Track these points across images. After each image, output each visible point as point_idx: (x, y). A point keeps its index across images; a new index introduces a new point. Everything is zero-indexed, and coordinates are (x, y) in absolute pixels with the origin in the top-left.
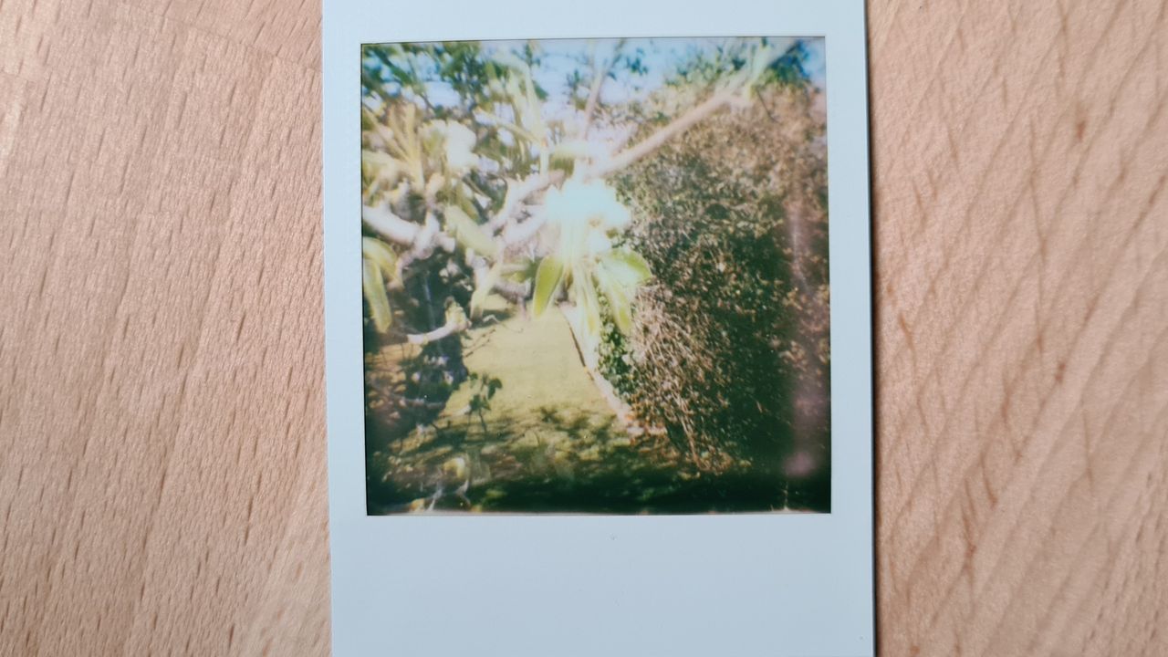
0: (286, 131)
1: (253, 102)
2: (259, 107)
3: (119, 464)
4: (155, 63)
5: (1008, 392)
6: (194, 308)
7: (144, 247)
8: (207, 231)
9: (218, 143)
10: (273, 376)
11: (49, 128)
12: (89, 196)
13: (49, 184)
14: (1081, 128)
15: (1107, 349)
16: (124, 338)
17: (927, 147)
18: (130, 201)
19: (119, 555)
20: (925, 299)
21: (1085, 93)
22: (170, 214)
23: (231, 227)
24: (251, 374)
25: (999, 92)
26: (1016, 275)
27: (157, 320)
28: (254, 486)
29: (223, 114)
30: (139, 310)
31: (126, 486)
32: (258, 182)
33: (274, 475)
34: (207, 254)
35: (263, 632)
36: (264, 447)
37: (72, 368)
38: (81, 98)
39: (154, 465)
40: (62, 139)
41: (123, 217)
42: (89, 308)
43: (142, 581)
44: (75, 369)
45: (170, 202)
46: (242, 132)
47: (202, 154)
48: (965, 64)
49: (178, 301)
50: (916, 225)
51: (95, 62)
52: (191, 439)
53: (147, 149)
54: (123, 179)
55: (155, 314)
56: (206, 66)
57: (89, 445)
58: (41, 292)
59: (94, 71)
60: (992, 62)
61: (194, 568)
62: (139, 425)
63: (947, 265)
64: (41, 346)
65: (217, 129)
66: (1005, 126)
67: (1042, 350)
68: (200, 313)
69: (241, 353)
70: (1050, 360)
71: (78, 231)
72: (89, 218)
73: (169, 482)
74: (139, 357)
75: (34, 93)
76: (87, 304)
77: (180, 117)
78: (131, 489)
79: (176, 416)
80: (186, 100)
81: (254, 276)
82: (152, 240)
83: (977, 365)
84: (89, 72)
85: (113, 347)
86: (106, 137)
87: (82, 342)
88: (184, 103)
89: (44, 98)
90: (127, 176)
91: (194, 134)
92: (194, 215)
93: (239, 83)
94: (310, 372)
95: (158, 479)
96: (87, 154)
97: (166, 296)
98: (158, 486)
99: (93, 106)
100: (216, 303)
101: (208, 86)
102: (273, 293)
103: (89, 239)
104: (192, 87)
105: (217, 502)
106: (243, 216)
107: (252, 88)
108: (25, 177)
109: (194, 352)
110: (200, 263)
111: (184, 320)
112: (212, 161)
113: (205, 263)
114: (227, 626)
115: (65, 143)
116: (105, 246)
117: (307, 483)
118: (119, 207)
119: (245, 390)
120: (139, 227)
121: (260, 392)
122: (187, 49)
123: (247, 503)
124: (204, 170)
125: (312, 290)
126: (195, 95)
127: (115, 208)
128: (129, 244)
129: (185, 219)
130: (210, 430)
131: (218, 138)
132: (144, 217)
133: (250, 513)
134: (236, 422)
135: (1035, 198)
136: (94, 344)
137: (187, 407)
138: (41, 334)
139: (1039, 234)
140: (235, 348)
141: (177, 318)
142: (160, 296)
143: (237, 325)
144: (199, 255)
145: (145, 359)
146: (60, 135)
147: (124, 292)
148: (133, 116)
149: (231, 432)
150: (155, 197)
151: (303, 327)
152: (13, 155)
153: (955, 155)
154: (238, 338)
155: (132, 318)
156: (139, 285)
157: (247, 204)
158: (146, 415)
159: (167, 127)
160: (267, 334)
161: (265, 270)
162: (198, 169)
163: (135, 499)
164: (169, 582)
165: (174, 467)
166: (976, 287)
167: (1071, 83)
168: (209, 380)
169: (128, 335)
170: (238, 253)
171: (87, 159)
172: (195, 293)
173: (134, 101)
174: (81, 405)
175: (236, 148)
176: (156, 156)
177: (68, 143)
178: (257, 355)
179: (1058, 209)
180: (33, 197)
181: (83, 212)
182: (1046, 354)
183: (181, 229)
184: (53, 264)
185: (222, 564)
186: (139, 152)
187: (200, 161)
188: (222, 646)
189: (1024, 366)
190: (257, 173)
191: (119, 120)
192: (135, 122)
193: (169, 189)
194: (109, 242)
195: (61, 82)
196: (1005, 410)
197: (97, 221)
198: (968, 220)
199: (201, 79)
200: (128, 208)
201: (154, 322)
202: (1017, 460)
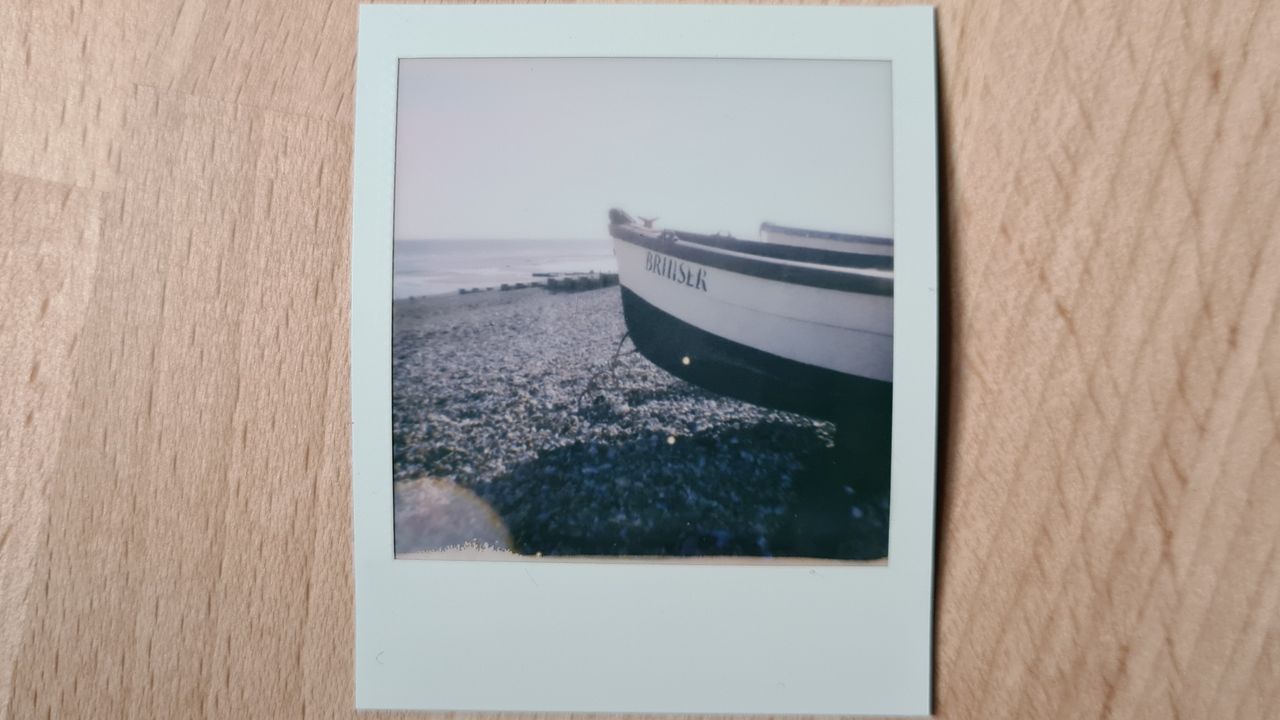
3: (259, 581)
4: (234, 153)
5: (1182, 364)
7: (251, 348)
8: (315, 321)
9: (313, 228)
11: (133, 238)
13: (142, 297)
14: (1216, 78)
17: (1059, 122)
18: (229, 302)
19: (273, 676)
20: (1081, 281)
21: (1215, 42)
22: (274, 309)
25: (1124, 54)
27: (277, 423)
29: (314, 196)
31: (270, 602)
34: (318, 347)
37: (194, 487)
38: (162, 201)
39: (295, 576)
40: (148, 247)
44: (198, 487)
45: (271, 297)
49: (295, 399)
50: (1060, 205)
51: (170, 162)
53: (240, 245)
54: (219, 280)
55: (274, 417)
56: (289, 149)
57: (224, 565)
58: (149, 413)
62: (274, 536)
63: (1098, 242)
64: (158, 468)
65: (310, 214)
66: (1137, 88)
71: (178, 341)
72: (188, 328)
74: (263, 464)
75: (111, 204)
77: (269, 205)
78: (276, 605)
79: (312, 521)
82: (259, 340)
83: (1145, 342)
84: (166, 172)
85: (234, 459)
87: (201, 458)
88: (271, 192)
89: (123, 207)
90: (223, 276)
91: (286, 222)
92: (299, 306)
95: (302, 590)
97: (281, 396)
98: (304, 597)
99: (175, 209)
101: (293, 170)
103: (192, 349)
108: (115, 294)
109: (321, 451)
110: (312, 356)
111: (304, 418)
112: (310, 249)
113: (317, 356)
115: (152, 251)
116: (210, 353)
118: (218, 311)
120: (243, 327)
122: (266, 134)
124: (302, 258)
126: (282, 181)
127: (215, 313)
128: (235, 347)
131: (312, 223)
132: (247, 317)
135: (1179, 158)
136: (214, 458)
138: (156, 455)
139: (1190, 195)
141: (297, 418)
142: (276, 396)
144: (310, 349)
146: (145, 245)
148: (219, 212)
150: (255, 294)
152: (99, 272)
153: (1089, 127)
156: (252, 389)
159: (257, 219)
162: (296, 258)
163: (282, 615)
165: (318, 574)
166: (1132, 261)
167: (1198, 34)
169: (248, 443)
171: (177, 265)
172: (312, 389)
173: (217, 197)
174: (210, 525)
180: (126, 314)
182: (1216, 320)
183: (287, 324)
184: (158, 381)
186: (231, 249)
189: (1194, 337)
191: (205, 219)
192: (223, 219)
193: (268, 284)
194: (214, 348)
195: (138, 189)
196: (1181, 385)
197: (197, 328)
198: (1113, 193)
200: (229, 309)
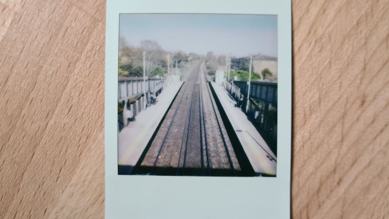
0: (98, 47)
1: (90, 35)
2: (91, 37)
6: (56, 100)
10: (77, 128)
12: (28, 55)
15: (356, 177)
16: (30, 105)
23: (74, 75)
24: (70, 126)
26: (332, 147)
28: (63, 164)
30: (37, 96)
32: (86, 62)
33: (71, 161)
35: (56, 213)
36: (69, 151)
41: (38, 65)
42: (20, 92)
43: (19, 187)
46: (84, 44)
47: (69, 49)
48: (330, 73)
52: (46, 143)
59: (39, 13)
60: (338, 74)
61: (37, 187)
67: (335, 173)
68: (57, 102)
69: (68, 118)
70: (337, 177)
73: (35, 156)
76: (20, 91)
80: (68, 29)
81: (77, 94)
86: (38, 36)
93: (86, 28)
94: (90, 129)
96: (30, 41)
100: (63, 100)
102: (83, 100)
104: (70, 26)
105: (50, 166)
106: (79, 73)
107: (90, 30)
114: (45, 208)
117: (81, 166)
119: (67, 131)
121: (72, 133)
123: (60, 169)
125: (96, 102)
129: (59, 69)
130: (52, 142)
133: (60, 172)
134: (62, 140)
137: (46, 133)
140: (67, 116)
143: (69, 109)
145: (36, 113)
147: (33, 90)
149: (59, 144)
151: (91, 114)
154: (68, 113)
155: (34, 99)
157: (81, 69)
158: (32, 132)
160: (78, 114)
161: (82, 92)
164: (28, 190)
168: (55, 125)
170: (74, 84)
175: (81, 49)
176: (53, 46)
177: (25, 35)
178: (73, 120)
179: (350, 128)
181: (25, 59)
185: (47, 187)
187: (68, 51)
188: (42, 215)
190: (86, 59)
199: (74, 23)
201: (41, 101)
202: (319, 208)
